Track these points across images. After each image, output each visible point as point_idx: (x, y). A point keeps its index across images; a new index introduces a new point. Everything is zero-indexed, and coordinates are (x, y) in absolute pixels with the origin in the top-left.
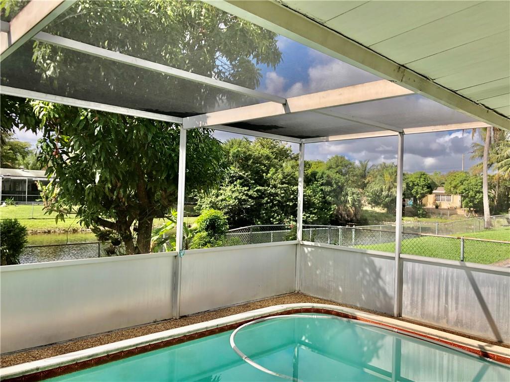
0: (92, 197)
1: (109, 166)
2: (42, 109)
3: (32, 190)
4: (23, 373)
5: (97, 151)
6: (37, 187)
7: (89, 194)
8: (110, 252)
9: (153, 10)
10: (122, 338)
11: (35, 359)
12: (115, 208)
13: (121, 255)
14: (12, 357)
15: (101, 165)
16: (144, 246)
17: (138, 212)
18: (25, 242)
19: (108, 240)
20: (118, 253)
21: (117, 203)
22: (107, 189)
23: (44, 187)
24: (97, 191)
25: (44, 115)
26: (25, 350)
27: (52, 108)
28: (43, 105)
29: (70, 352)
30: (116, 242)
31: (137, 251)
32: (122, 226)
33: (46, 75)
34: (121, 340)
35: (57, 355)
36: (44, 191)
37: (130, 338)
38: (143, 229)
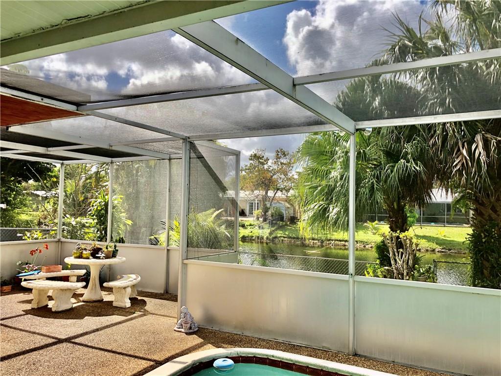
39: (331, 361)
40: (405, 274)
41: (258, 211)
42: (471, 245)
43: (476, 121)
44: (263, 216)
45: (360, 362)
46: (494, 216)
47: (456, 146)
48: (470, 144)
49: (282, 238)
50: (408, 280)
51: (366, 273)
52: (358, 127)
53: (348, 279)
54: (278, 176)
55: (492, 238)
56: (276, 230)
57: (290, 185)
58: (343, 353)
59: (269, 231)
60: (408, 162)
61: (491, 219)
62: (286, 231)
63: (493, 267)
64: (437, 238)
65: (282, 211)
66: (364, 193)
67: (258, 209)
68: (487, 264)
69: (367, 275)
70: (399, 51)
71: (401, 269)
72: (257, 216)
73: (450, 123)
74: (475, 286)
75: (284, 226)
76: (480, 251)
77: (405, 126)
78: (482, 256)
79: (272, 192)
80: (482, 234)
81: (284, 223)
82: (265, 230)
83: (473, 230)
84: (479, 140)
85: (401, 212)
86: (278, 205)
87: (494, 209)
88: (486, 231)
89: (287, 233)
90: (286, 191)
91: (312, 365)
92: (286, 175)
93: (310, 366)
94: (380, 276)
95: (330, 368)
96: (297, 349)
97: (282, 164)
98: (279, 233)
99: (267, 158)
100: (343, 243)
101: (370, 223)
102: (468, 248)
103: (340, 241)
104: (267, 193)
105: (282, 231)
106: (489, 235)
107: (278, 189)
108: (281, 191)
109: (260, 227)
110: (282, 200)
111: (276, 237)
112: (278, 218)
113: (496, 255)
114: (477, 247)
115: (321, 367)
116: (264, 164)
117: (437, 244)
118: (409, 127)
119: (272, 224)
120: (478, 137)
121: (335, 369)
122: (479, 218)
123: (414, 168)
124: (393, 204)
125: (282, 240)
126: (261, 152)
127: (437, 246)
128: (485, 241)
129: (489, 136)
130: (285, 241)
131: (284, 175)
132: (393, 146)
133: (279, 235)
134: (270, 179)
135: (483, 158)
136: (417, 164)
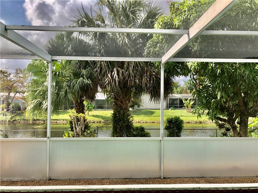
0: (215, 106)
1: (224, 90)
2: (192, 66)
3: (181, 103)
4: (193, 188)
5: (218, 83)
6: (183, 102)
7: (213, 105)
8: (225, 135)
9: (247, 3)
10: (239, 182)
11: (197, 183)
12: (226, 112)
13: (231, 137)
14: (186, 179)
15: (220, 90)
16: (244, 132)
17: (240, 114)
18: (183, 127)
19: (223, 128)
20: (229, 136)
21: (228, 109)
22: (222, 102)
23: (186, 101)
24: (217, 103)
25: (193, 68)
26: (192, 177)
27: (197, 64)
28: (192, 64)
29: (213, 183)
30: (228, 130)
31: (240, 135)
32: (231, 121)
33: (194, 50)
34: (239, 183)
35: (207, 183)
36: (186, 103)
37: (244, 183)
38: (243, 123)
39: (35, 186)
40: (80, 134)
41: (3, 105)
42: (112, 118)
43: (114, 61)
44: (6, 108)
45: (51, 183)
46: (122, 105)
47: (106, 73)
48: (112, 72)
49: (19, 121)
50: (82, 137)
51: (64, 136)
52: (53, 59)
53: (46, 140)
54: (17, 84)
55: (121, 114)
56: (16, 116)
57: (25, 89)
58: (43, 180)
59: (10, 117)
60: (84, 79)
61: (120, 106)
62: (22, 116)
63: (121, 127)
64: (102, 116)
65: (20, 105)
66: (62, 94)
67: (3, 104)
68: (119, 127)
69: (64, 137)
70: (81, 23)
71: (78, 132)
72: (2, 108)
73: (104, 61)
74: (113, 137)
75: (21, 113)
76: (116, 121)
77: (83, 61)
78: (117, 123)
79: (13, 93)
80: (117, 113)
81: (21, 112)
82: (7, 117)
83: (114, 112)
84: (115, 70)
85: (82, 104)
86: (17, 102)
87: (122, 102)
88: (119, 111)
89: (22, 117)
90: (23, 93)
91: (22, 190)
92: (22, 83)
93: (21, 191)
94: (71, 137)
95: (33, 190)
96: (15, 183)
97: (20, 77)
98: (18, 118)
99: (10, 73)
100: (56, 121)
101: (70, 110)
102: (111, 120)
103: (54, 120)
104: (9, 94)
105: (19, 116)
106: (119, 113)
107: (17, 92)
108: (19, 93)
109: (4, 115)
110: (20, 98)
111: (15, 120)
112: (17, 109)
113: (122, 122)
114: (115, 119)
115: (27, 190)
116: (8, 77)
117: (102, 119)
118: (85, 62)
119: (12, 112)
120: (115, 69)
121: (36, 190)
122: (116, 106)
123: (87, 82)
124: (78, 100)
125: (19, 122)
126: (5, 69)
127: (102, 120)
128: (118, 116)
129: (119, 69)
130: (21, 122)
131: (21, 84)
132: (77, 70)
133: (17, 119)
134: (11, 86)
135: (117, 79)
136: (88, 80)
